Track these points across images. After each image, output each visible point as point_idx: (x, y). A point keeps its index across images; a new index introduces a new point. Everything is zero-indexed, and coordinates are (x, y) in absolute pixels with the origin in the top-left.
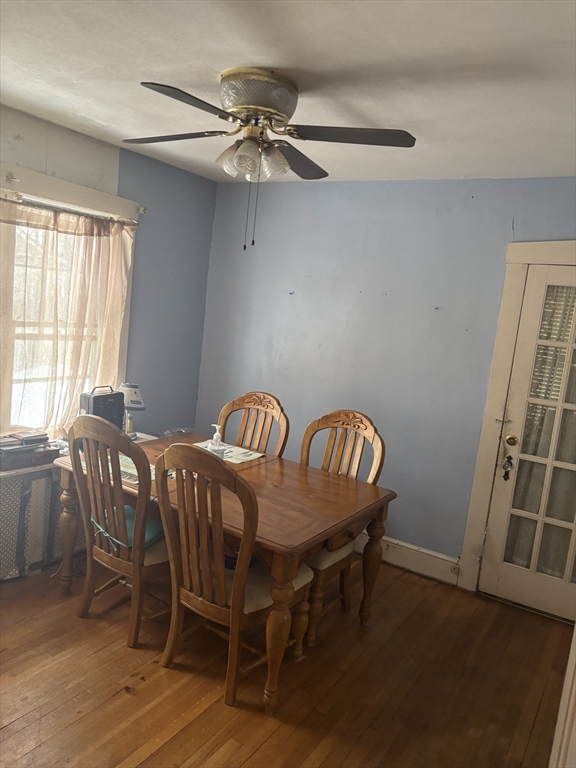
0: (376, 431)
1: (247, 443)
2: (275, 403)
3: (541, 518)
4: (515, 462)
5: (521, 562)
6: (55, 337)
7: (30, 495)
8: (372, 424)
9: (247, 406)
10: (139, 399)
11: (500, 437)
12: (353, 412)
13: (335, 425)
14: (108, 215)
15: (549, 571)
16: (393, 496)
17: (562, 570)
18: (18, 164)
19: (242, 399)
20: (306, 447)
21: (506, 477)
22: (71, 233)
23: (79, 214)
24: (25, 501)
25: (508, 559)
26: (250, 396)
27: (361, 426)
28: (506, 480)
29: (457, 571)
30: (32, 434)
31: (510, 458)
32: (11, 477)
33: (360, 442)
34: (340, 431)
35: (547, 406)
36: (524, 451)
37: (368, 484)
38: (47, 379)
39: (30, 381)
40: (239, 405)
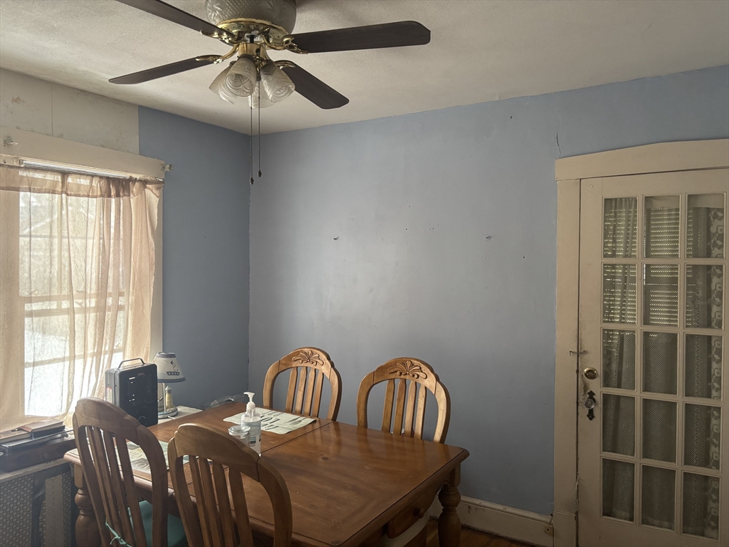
0: (437, 379)
1: (298, 407)
2: (323, 357)
3: (638, 460)
4: (598, 397)
5: (623, 514)
6: (71, 311)
7: (43, 497)
8: (432, 371)
9: (294, 364)
10: (177, 369)
11: (578, 371)
12: (409, 359)
13: (392, 376)
14: (127, 175)
15: (656, 522)
16: (464, 454)
17: (670, 519)
18: (18, 128)
19: (289, 358)
20: (362, 406)
21: (591, 415)
22: (84, 196)
23: (93, 176)
24: (38, 505)
25: (608, 512)
26: (297, 354)
27: (421, 374)
28: (591, 419)
29: (551, 531)
30: (47, 423)
31: (592, 394)
32: (16, 479)
33: (422, 393)
34: (398, 383)
35: (623, 331)
36: (606, 383)
37: (435, 443)
38: (63, 359)
39: (42, 363)
40: (285, 364)
